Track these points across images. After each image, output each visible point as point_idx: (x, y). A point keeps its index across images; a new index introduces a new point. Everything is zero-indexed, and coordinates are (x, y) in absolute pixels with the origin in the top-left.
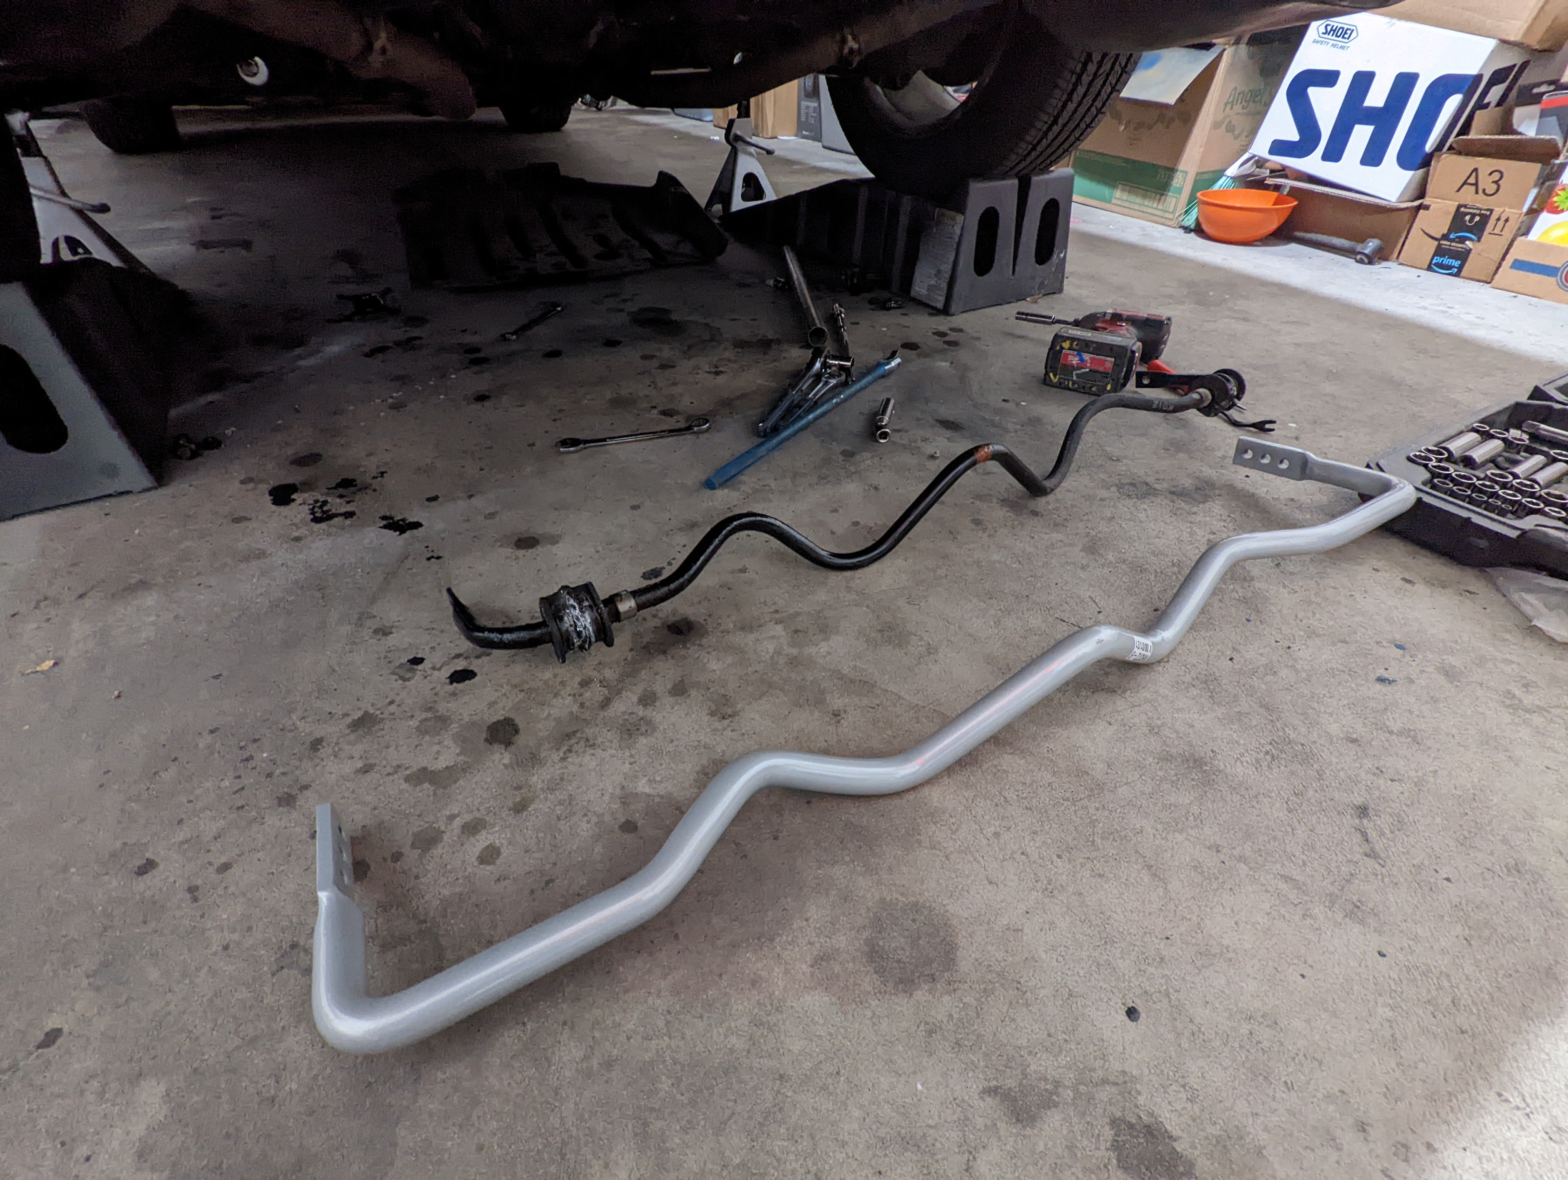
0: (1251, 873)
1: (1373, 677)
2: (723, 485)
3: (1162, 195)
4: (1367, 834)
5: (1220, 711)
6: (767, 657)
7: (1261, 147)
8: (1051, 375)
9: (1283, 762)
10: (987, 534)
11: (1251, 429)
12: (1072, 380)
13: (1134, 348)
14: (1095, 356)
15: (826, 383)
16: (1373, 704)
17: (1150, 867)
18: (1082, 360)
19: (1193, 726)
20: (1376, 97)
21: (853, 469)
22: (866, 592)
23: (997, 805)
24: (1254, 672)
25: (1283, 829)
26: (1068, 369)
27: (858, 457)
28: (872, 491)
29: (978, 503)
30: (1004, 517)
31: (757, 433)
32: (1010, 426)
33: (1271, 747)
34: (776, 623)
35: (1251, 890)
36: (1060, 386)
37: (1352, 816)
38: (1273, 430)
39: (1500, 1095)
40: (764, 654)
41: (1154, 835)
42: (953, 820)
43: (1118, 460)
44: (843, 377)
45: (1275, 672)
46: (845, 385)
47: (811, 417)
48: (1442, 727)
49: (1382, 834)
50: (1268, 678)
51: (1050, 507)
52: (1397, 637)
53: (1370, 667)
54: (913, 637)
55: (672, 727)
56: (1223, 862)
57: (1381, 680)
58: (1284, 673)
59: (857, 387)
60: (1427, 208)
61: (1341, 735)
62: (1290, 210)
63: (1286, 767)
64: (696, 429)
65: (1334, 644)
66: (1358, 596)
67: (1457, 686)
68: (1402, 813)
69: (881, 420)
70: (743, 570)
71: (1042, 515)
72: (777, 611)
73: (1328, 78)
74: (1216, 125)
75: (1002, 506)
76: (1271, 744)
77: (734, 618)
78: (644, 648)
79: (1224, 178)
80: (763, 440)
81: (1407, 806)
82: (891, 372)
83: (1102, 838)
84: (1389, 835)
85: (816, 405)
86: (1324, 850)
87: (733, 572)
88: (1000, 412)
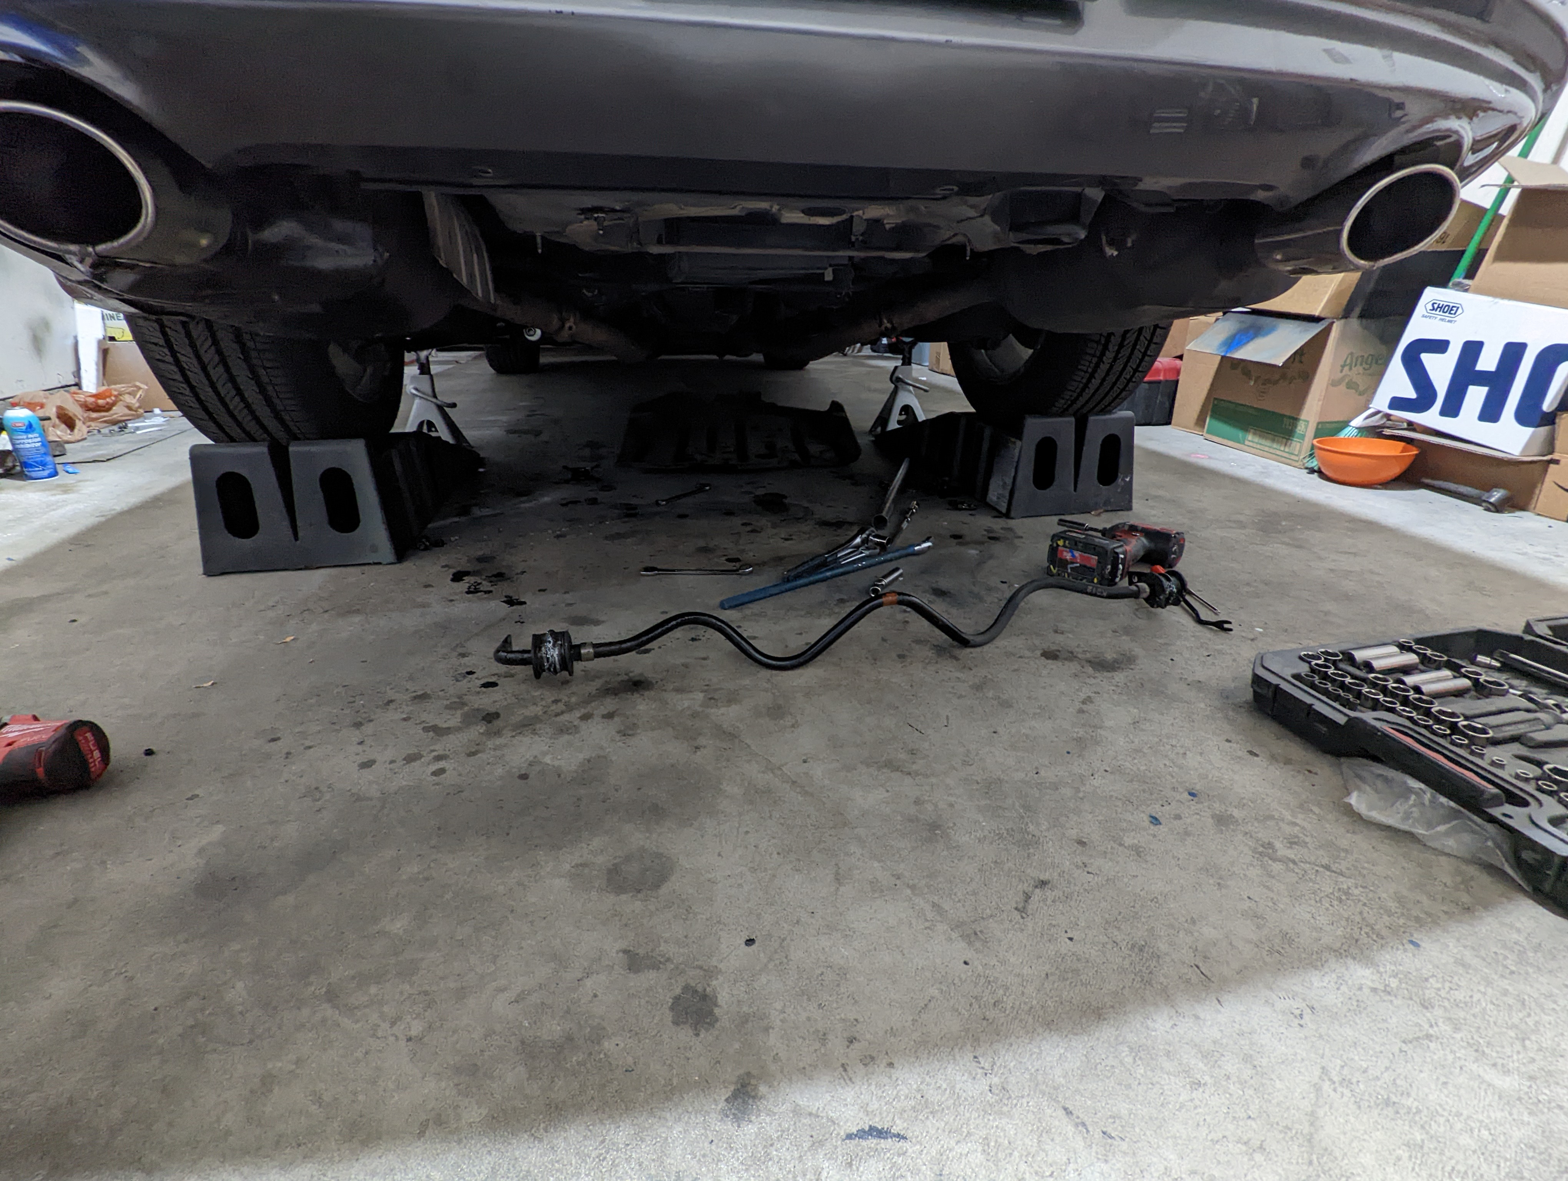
0: (911, 896)
3: (1288, 439)
4: (1030, 898)
5: (985, 802)
6: (680, 709)
7: (1381, 402)
8: (1053, 567)
10: (902, 665)
11: (1213, 627)
12: (1067, 574)
17: (838, 874)
18: (1073, 556)
19: (953, 806)
20: (1488, 362)
23: (761, 817)
25: (963, 879)
26: (1063, 564)
27: (847, 604)
30: (927, 656)
31: (782, 577)
33: (1005, 832)
34: (702, 692)
35: (901, 904)
37: (1029, 885)
38: (1231, 630)
39: (975, 1057)
40: (679, 707)
41: (859, 859)
42: (724, 819)
44: (877, 551)
45: (1057, 789)
46: (874, 556)
47: (829, 574)
48: (1174, 851)
49: (1044, 901)
50: (1049, 791)
52: (1198, 787)
54: (790, 716)
56: (896, 885)
58: (1066, 791)
59: (882, 558)
60: (1557, 462)
61: (1075, 838)
62: (1412, 458)
63: (1005, 845)
64: (740, 572)
65: (1131, 781)
66: (1189, 754)
67: (1221, 830)
68: (1076, 893)
69: (880, 581)
71: (959, 659)
72: (707, 685)
73: (1440, 346)
74: (1334, 383)
75: (931, 649)
76: (1007, 830)
77: (677, 684)
78: (606, 690)
79: (1349, 428)
80: (785, 582)
81: (1085, 890)
82: (921, 552)
83: (819, 851)
84: (1049, 903)
86: (984, 898)
88: (990, 589)
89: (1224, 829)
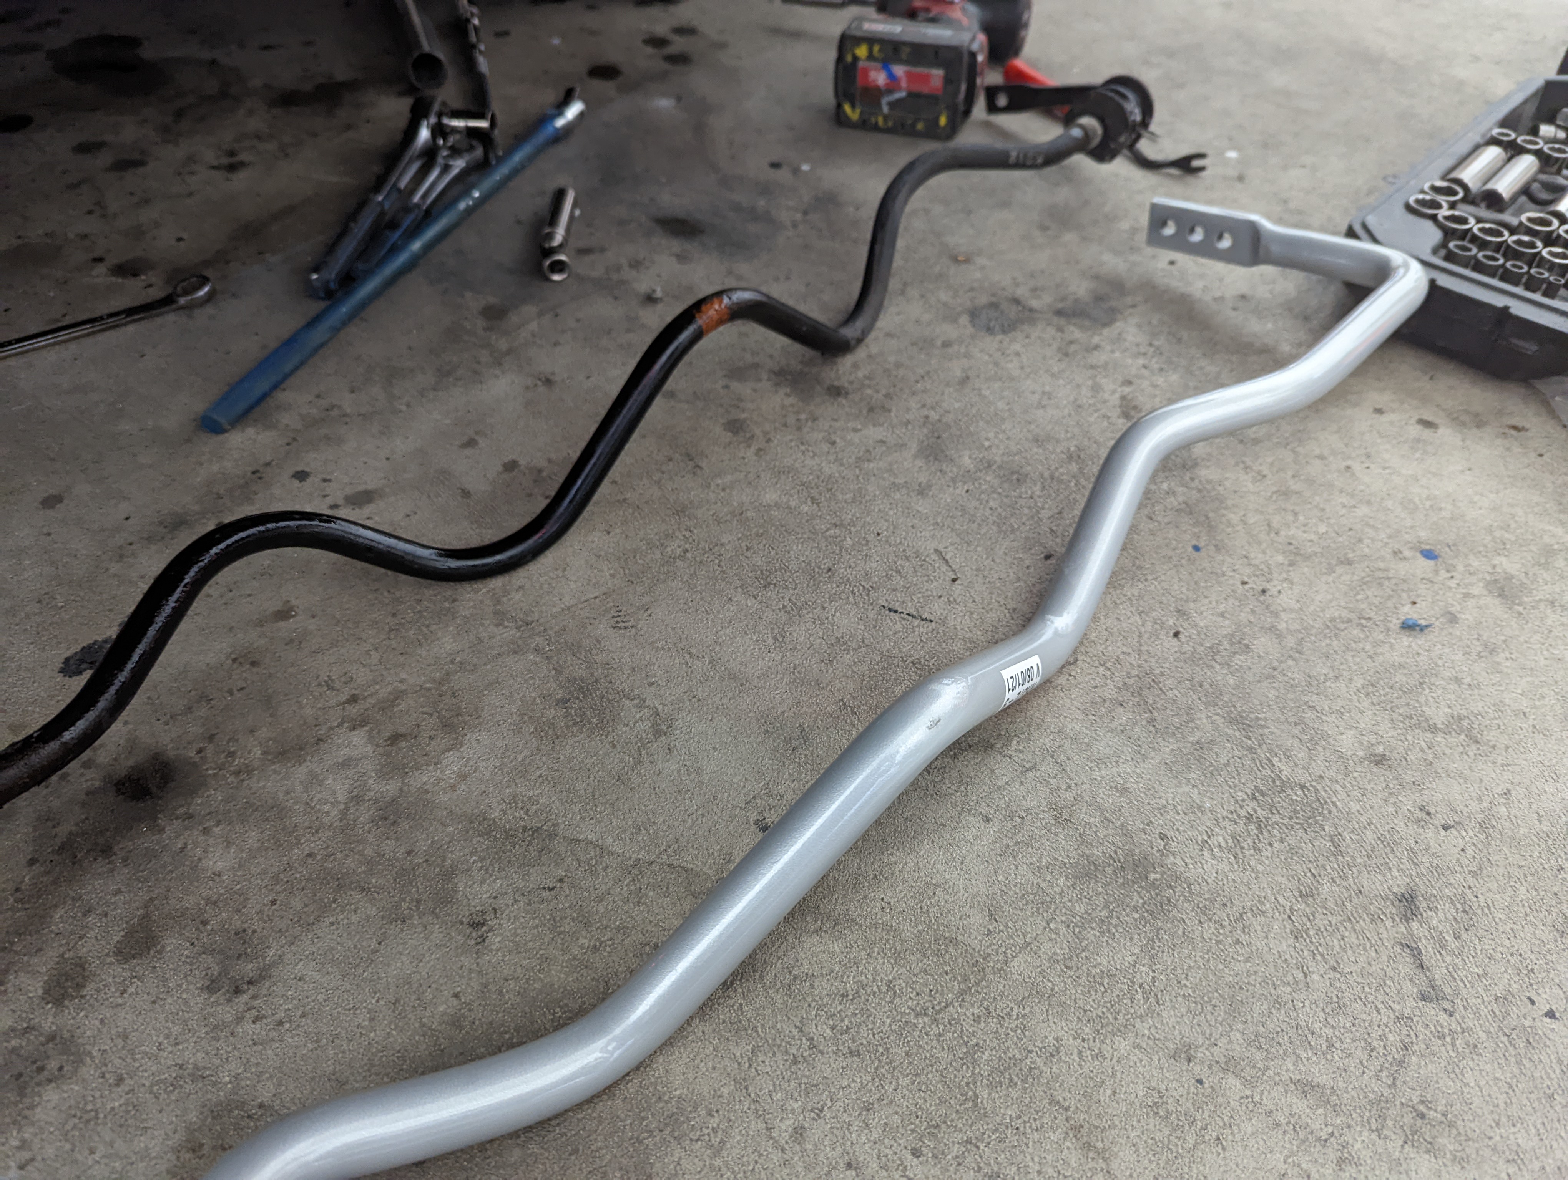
0: (1248, 1092)
1: (1395, 623)
2: (240, 419)
4: (1420, 954)
5: (1168, 747)
6: (335, 812)
8: (847, 108)
9: (1276, 832)
10: (753, 449)
11: (1173, 171)
13: (975, 47)
14: (913, 69)
15: (446, 168)
16: (1400, 678)
17: (1077, 1129)
18: (891, 76)
19: (1126, 790)
21: (503, 344)
22: (536, 616)
23: (795, 1062)
24: (1214, 651)
25: (1290, 978)
26: (872, 95)
27: (514, 318)
28: (542, 389)
29: (735, 385)
30: (783, 407)
31: (311, 292)
32: (784, 216)
33: (1254, 804)
34: (354, 728)
35: (1250, 1130)
36: (864, 125)
37: (1394, 920)
38: (1204, 168)
40: (326, 808)
41: (1080, 1053)
42: (714, 1122)
43: (967, 261)
44: (479, 152)
45: (1247, 646)
46: (482, 167)
47: (416, 246)
48: (1507, 701)
49: (1443, 945)
50: (1239, 660)
51: (860, 374)
52: (1423, 534)
53: (1390, 604)
54: (627, 703)
55: (120, 1042)
56: (1200, 1082)
57: (1409, 627)
58: (1262, 643)
59: (504, 170)
61: (1361, 754)
63: (1282, 841)
64: (182, 301)
65: (1331, 570)
67: (1520, 614)
68: (1467, 891)
69: (550, 236)
70: (284, 614)
71: (847, 393)
72: (353, 699)
75: (777, 385)
76: (1254, 798)
77: (264, 733)
78: (62, 848)
80: (325, 303)
81: (1474, 874)
82: (569, 129)
83: (991, 1086)
84: (1453, 944)
85: (429, 215)
86: (1359, 1006)
87: (260, 623)
88: (766, 189)
89: (1520, 609)
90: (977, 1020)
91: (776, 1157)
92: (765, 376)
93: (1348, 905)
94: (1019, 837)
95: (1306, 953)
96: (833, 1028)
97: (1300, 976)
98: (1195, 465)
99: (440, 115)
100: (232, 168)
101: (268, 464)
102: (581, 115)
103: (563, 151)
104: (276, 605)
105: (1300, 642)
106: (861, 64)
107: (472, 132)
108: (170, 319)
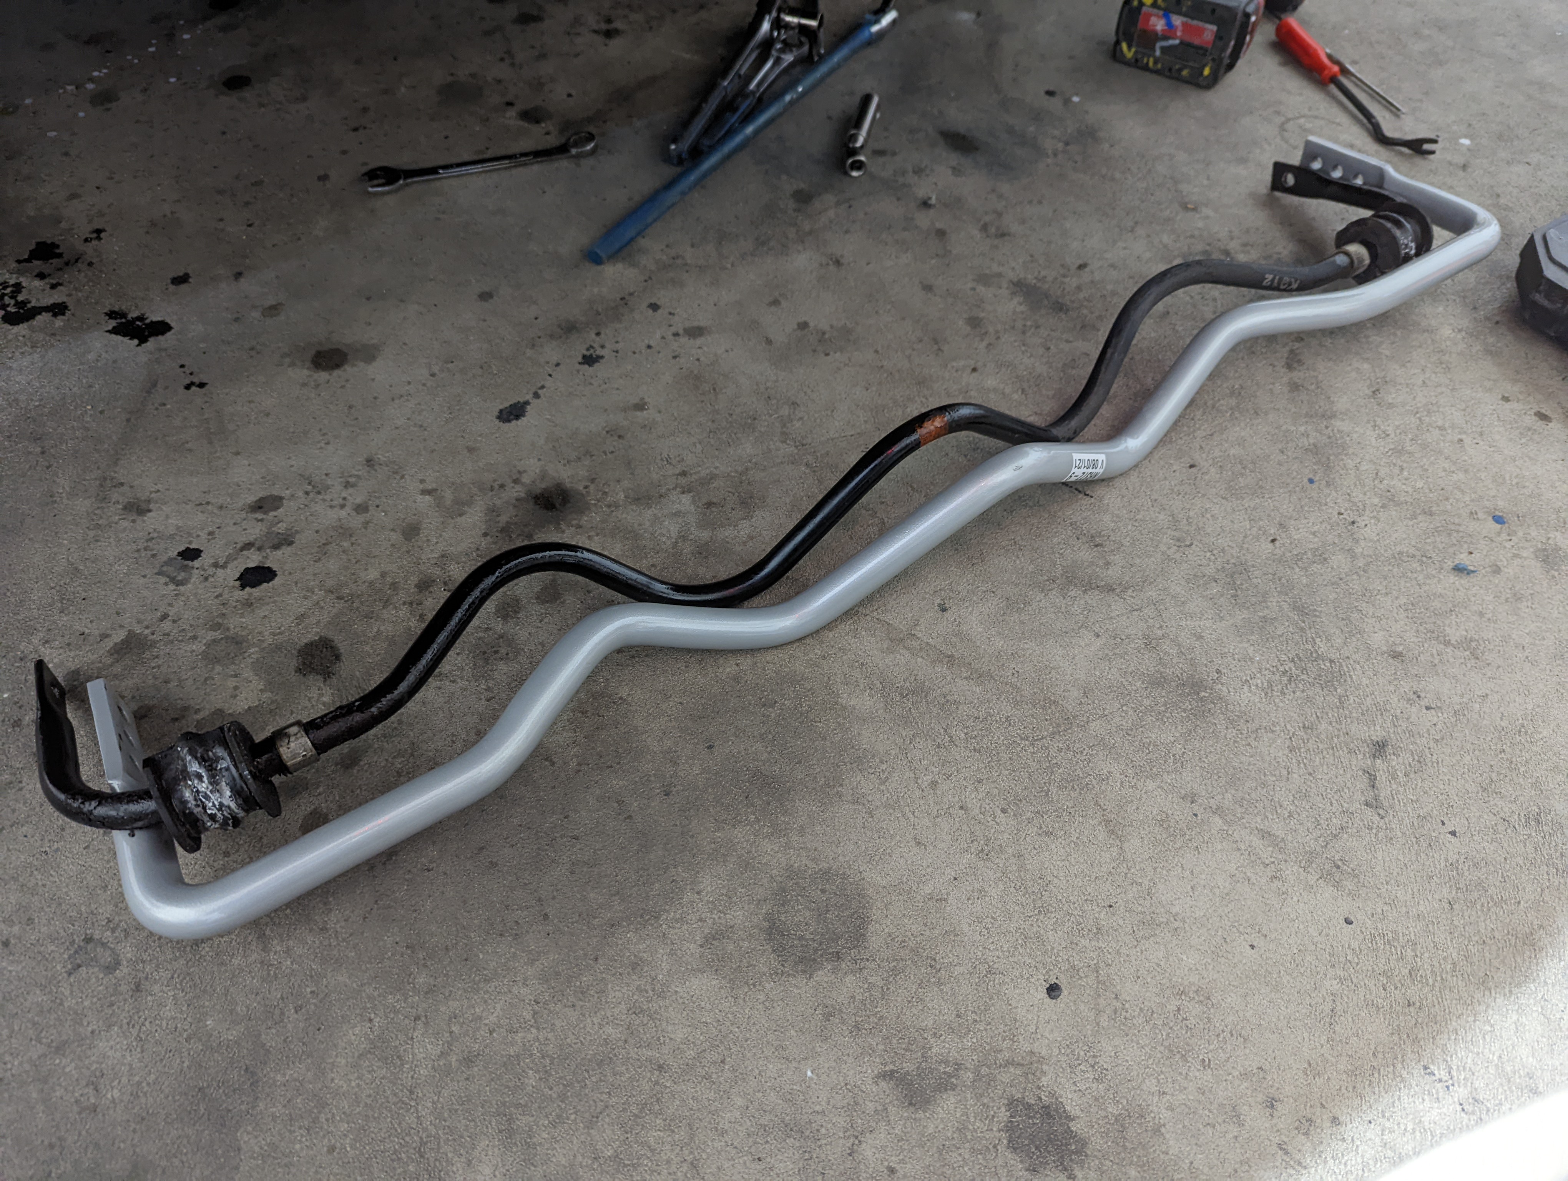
0: (1225, 828)
1: (1450, 564)
2: (614, 256)
4: (1375, 779)
5: (1241, 616)
6: (669, 543)
8: (1124, 46)
9: (1300, 685)
10: (985, 343)
12: (1155, 57)
13: (1250, 9)
14: (1190, 21)
15: (778, 61)
16: (1437, 604)
17: (1108, 822)
18: (1169, 24)
19: (1202, 637)
21: (807, 226)
22: (809, 440)
23: (939, 746)
24: (1298, 558)
25: (1277, 773)
26: (1148, 39)
27: (817, 204)
28: (832, 268)
29: (981, 289)
30: (1014, 312)
31: (667, 158)
32: (1049, 144)
33: (1291, 665)
34: (683, 493)
35: (1219, 847)
36: (1136, 64)
37: (1364, 755)
38: (1433, 152)
39: (1424, 1066)
40: (664, 539)
41: (1122, 783)
42: (884, 767)
43: (1195, 209)
44: (806, 48)
45: (1325, 559)
46: (808, 62)
47: (750, 129)
48: (1514, 636)
49: (1394, 777)
50: (1315, 567)
51: (1081, 296)
52: (1501, 504)
53: (1451, 550)
56: (1196, 815)
57: (1459, 569)
58: (1338, 560)
59: (823, 69)
61: (1385, 648)
63: (1303, 691)
64: (574, 151)
65: (1414, 517)
66: (1467, 441)
67: (1554, 577)
68: (1427, 750)
69: (854, 138)
70: (640, 406)
72: (684, 474)
75: (1013, 294)
76: (1293, 661)
77: (626, 484)
78: (502, 530)
80: (679, 169)
81: (1436, 741)
82: (881, 34)
83: (1059, 787)
84: (1402, 778)
85: (761, 103)
86: (1319, 799)
87: (624, 410)
88: (1037, 116)
89: (1556, 574)
90: (1060, 750)
91: (918, 793)
92: (1005, 285)
93: (1335, 740)
94: (1117, 651)
95: (1294, 761)
96: (966, 734)
97: (1284, 772)
98: (1333, 416)
99: (780, 11)
100: (609, 34)
101: (631, 294)
102: (894, 22)
103: (875, 54)
104: (635, 400)
105: (1368, 564)
106: (1144, 9)
107: (802, 28)
108: (563, 164)
